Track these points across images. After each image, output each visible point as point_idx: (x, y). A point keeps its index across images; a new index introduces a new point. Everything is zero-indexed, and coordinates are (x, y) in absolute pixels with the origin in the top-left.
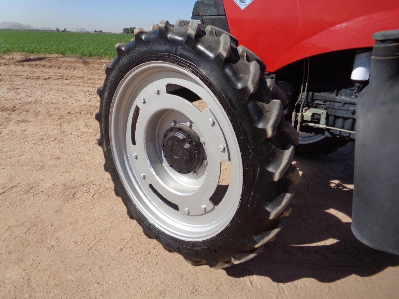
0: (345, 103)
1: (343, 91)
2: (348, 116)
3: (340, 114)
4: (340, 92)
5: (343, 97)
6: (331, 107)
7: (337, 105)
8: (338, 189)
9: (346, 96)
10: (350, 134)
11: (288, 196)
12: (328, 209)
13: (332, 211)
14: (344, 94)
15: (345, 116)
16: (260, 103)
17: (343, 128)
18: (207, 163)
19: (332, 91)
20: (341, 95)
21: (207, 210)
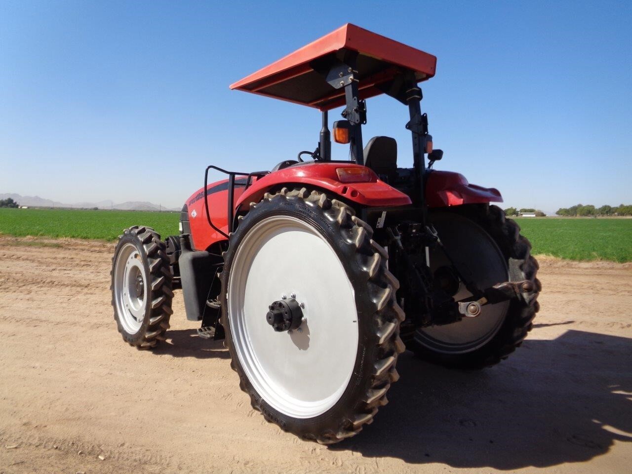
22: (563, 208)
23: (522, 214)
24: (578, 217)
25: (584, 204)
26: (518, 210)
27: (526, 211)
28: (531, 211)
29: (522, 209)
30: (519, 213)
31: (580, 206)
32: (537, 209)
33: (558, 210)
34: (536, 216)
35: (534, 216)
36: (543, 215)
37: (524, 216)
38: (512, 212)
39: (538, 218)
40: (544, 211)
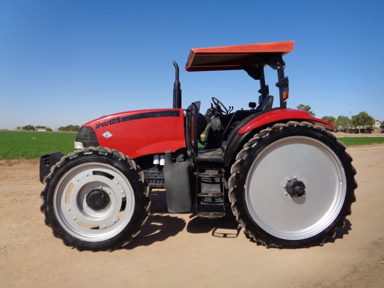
0: (152, 173)
1: (151, 169)
2: (154, 178)
3: (151, 178)
4: (150, 169)
5: (151, 171)
6: (147, 175)
7: (149, 174)
8: (151, 216)
9: (152, 170)
10: (156, 185)
11: (150, 202)
12: (151, 223)
13: (153, 223)
14: (151, 170)
15: (153, 178)
16: (138, 173)
17: (152, 183)
18: (111, 203)
19: (146, 169)
20: (150, 170)
21: (116, 222)
22: (62, 126)
23: (37, 129)
24: (71, 132)
25: (74, 125)
26: (35, 126)
27: (40, 127)
28: (43, 128)
29: (38, 126)
30: (35, 128)
31: (72, 126)
32: (46, 126)
33: (59, 127)
34: (46, 131)
35: (45, 130)
36: (50, 130)
37: (38, 130)
38: (30, 127)
39: (47, 132)
40: (51, 128)
